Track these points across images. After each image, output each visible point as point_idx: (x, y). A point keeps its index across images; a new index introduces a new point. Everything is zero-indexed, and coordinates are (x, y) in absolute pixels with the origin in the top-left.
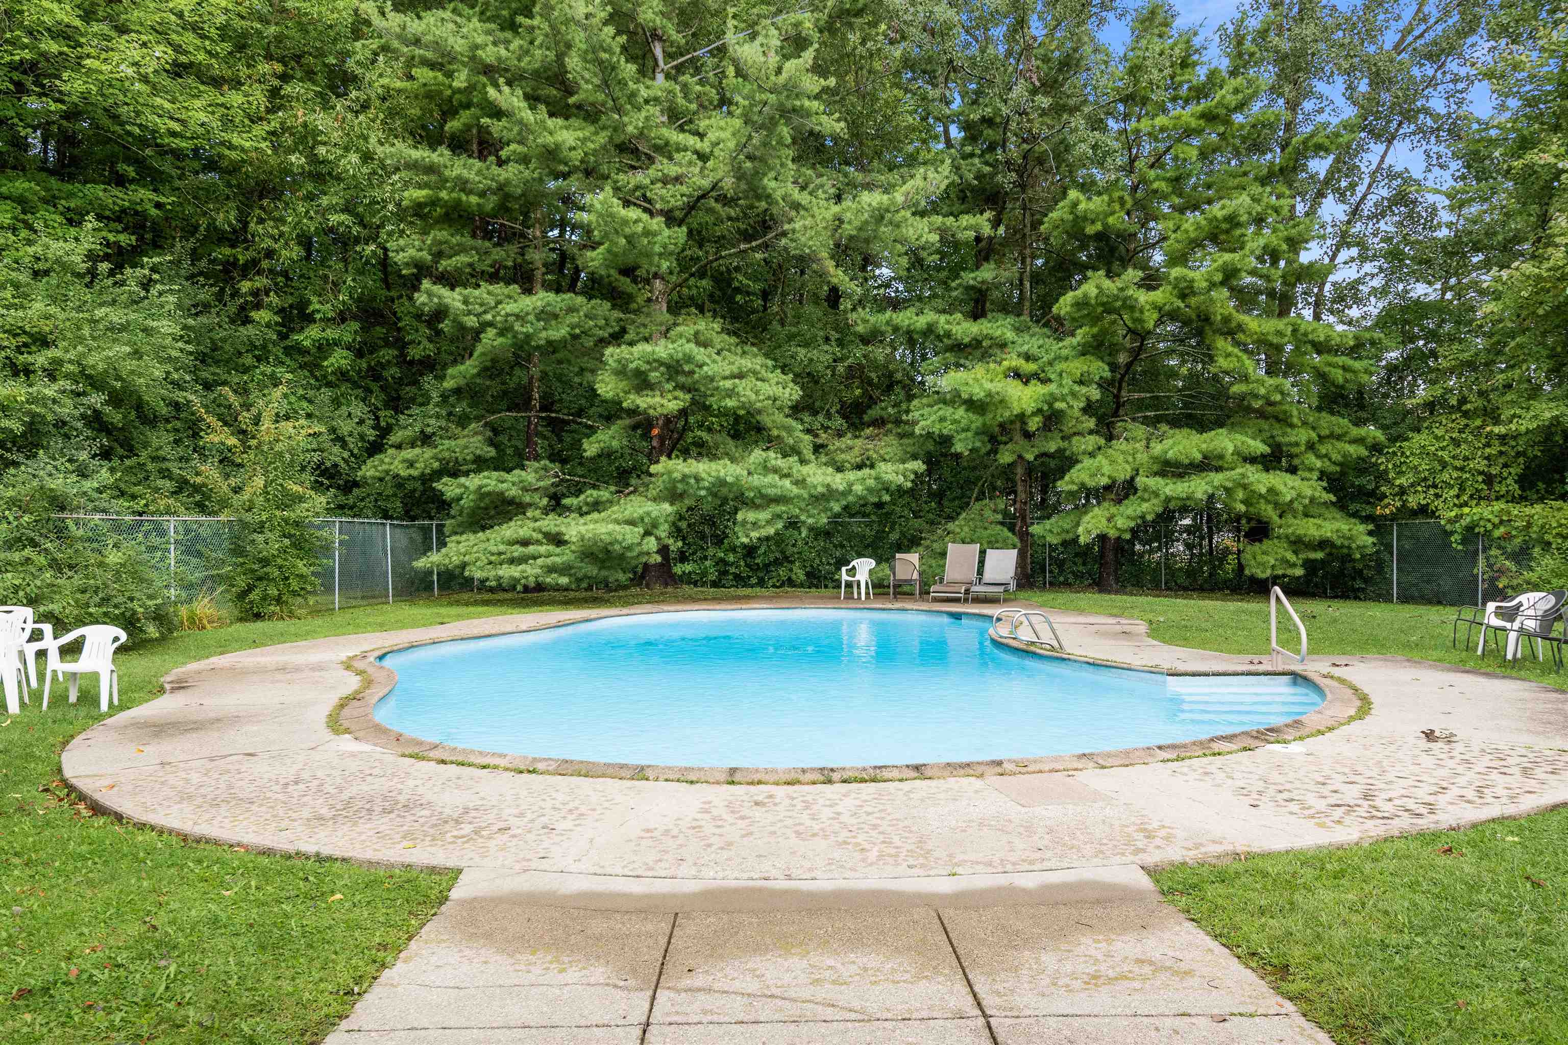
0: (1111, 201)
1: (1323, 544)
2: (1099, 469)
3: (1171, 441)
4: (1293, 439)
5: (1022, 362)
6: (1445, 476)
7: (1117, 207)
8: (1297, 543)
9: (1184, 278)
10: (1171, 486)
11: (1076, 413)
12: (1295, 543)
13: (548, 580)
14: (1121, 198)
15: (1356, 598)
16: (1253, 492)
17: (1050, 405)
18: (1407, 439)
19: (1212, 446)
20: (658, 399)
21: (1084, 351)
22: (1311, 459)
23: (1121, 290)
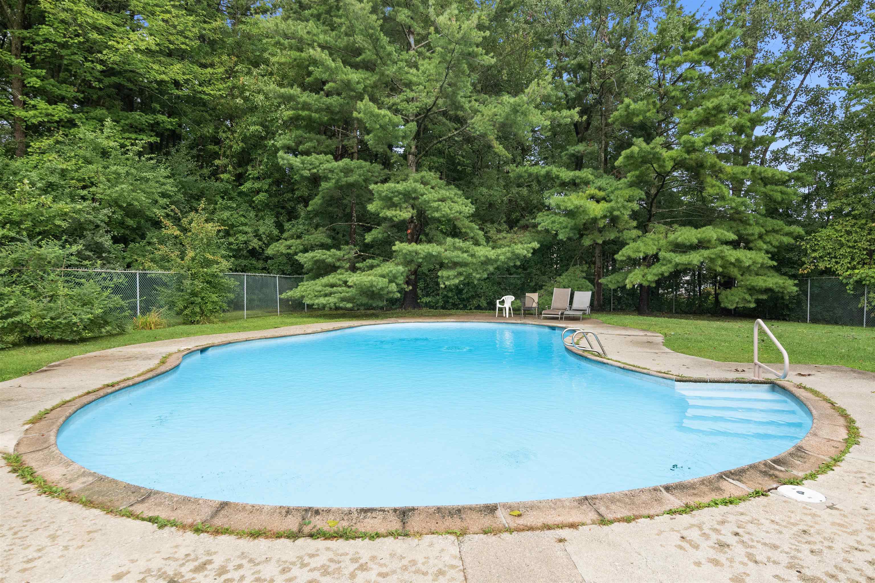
0: (648, 104)
1: (768, 290)
2: (638, 248)
3: (679, 233)
4: (750, 232)
5: (597, 191)
6: (842, 251)
7: (651, 107)
8: (752, 290)
9: (689, 141)
10: (679, 257)
11: (626, 217)
12: (750, 289)
13: (341, 305)
14: (654, 102)
15: (784, 320)
16: (727, 261)
17: (611, 213)
18: (819, 232)
19: (704, 236)
20: (398, 212)
21: (631, 185)
22: (760, 244)
23: (653, 148)
